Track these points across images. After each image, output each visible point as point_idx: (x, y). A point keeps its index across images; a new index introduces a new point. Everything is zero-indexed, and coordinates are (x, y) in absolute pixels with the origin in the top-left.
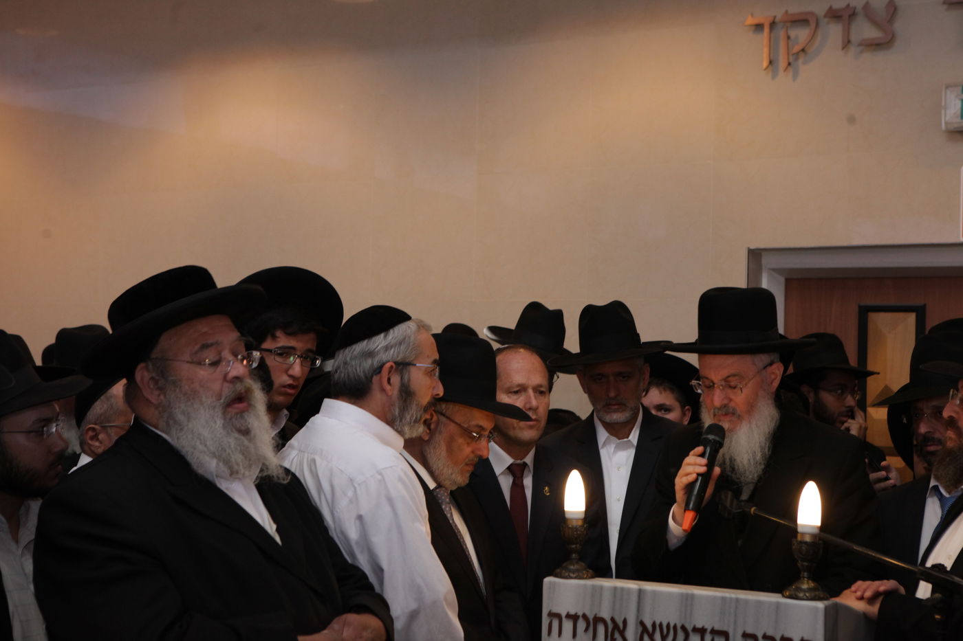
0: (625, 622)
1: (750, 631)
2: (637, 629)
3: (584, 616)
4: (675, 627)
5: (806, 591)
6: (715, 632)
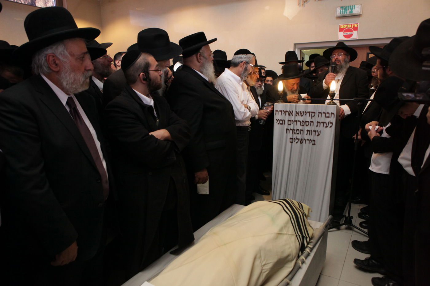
0: (292, 111)
1: (320, 112)
2: (295, 113)
3: (284, 111)
4: (304, 112)
5: (332, 103)
6: (312, 112)
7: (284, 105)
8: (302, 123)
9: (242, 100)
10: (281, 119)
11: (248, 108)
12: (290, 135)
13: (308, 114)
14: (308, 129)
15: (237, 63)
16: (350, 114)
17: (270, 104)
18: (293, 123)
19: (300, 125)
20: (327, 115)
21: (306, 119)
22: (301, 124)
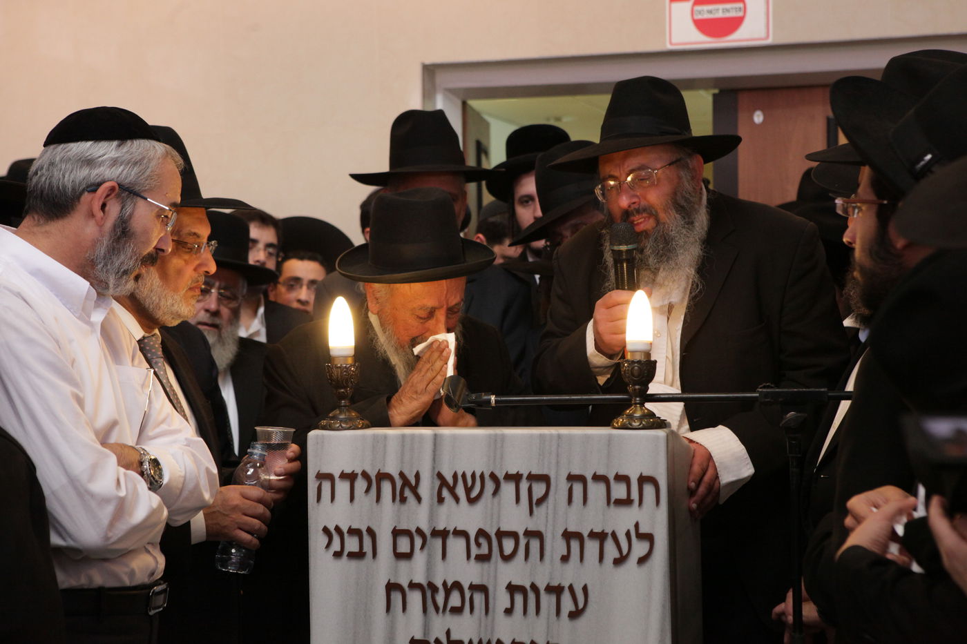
0: (417, 476)
1: (576, 472)
2: (433, 482)
3: (365, 475)
4: (482, 476)
5: (641, 418)
6: (532, 478)
7: (364, 437)
8: (478, 545)
9: (102, 421)
10: (354, 526)
11: (146, 466)
12: (412, 622)
13: (508, 489)
14: (516, 582)
15: (64, 187)
16: (753, 478)
17: (276, 433)
18: (422, 548)
19: (469, 557)
20: (619, 491)
21: (498, 522)
22: (474, 551)
